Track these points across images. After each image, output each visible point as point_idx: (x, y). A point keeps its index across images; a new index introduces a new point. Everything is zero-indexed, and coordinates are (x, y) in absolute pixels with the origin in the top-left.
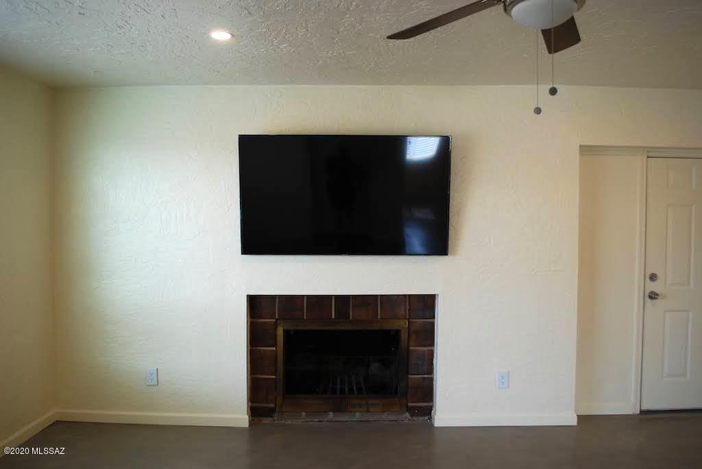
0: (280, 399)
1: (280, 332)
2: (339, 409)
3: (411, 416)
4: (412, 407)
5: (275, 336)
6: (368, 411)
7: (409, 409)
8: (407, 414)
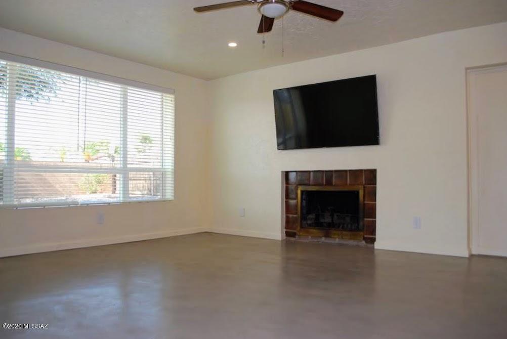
0: (299, 228)
1: (299, 192)
2: (327, 235)
3: (366, 242)
4: (366, 237)
5: (297, 194)
6: (342, 238)
7: (365, 239)
8: (364, 242)
